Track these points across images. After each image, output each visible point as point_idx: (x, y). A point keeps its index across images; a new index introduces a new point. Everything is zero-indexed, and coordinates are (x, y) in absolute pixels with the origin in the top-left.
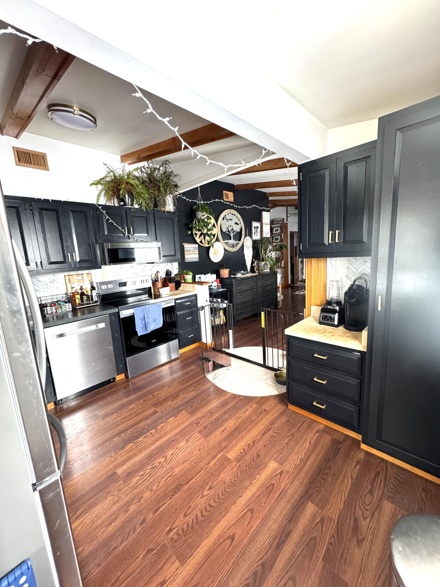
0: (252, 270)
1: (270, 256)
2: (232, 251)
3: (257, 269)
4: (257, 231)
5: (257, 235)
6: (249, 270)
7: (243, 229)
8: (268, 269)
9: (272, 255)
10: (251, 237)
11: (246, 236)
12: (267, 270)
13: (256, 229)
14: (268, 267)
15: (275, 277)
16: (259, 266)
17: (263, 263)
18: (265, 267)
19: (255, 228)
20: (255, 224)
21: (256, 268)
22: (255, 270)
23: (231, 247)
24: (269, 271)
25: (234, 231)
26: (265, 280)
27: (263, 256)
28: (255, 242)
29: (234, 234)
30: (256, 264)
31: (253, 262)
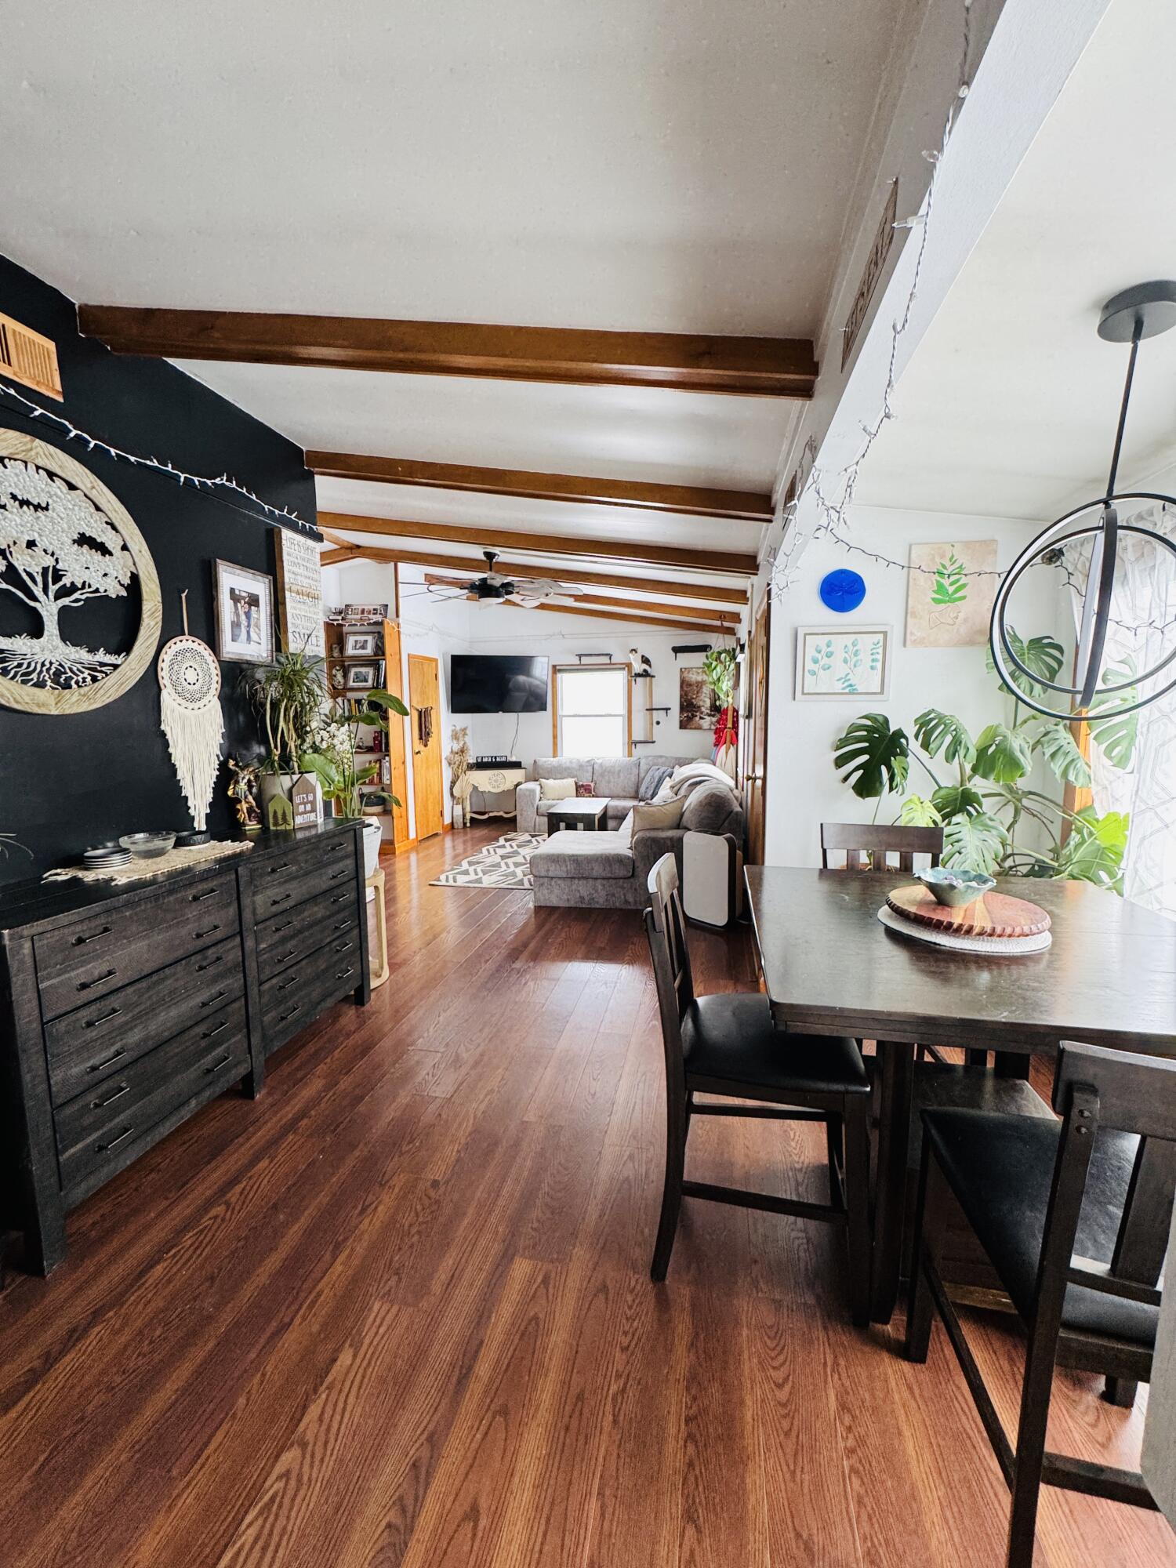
0: (224, 820)
1: (324, 745)
2: (54, 711)
3: (250, 810)
4: (248, 615)
5: (253, 636)
6: (200, 824)
7: (145, 589)
8: (313, 810)
9: (335, 741)
10: (213, 643)
11: (170, 631)
12: (312, 816)
13: (242, 607)
14: (313, 803)
15: (351, 848)
16: (267, 796)
17: (286, 781)
18: (297, 799)
19: (234, 597)
20: (232, 579)
21: (244, 806)
22: (243, 816)
23: (40, 685)
24: (320, 820)
25: (73, 588)
26: (292, 878)
27: (284, 745)
28: (235, 674)
29: (66, 601)
30: (249, 783)
31: (225, 777)
